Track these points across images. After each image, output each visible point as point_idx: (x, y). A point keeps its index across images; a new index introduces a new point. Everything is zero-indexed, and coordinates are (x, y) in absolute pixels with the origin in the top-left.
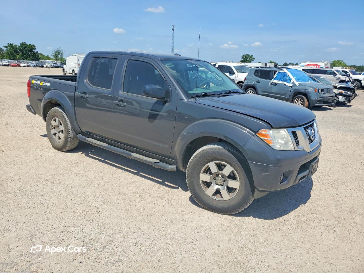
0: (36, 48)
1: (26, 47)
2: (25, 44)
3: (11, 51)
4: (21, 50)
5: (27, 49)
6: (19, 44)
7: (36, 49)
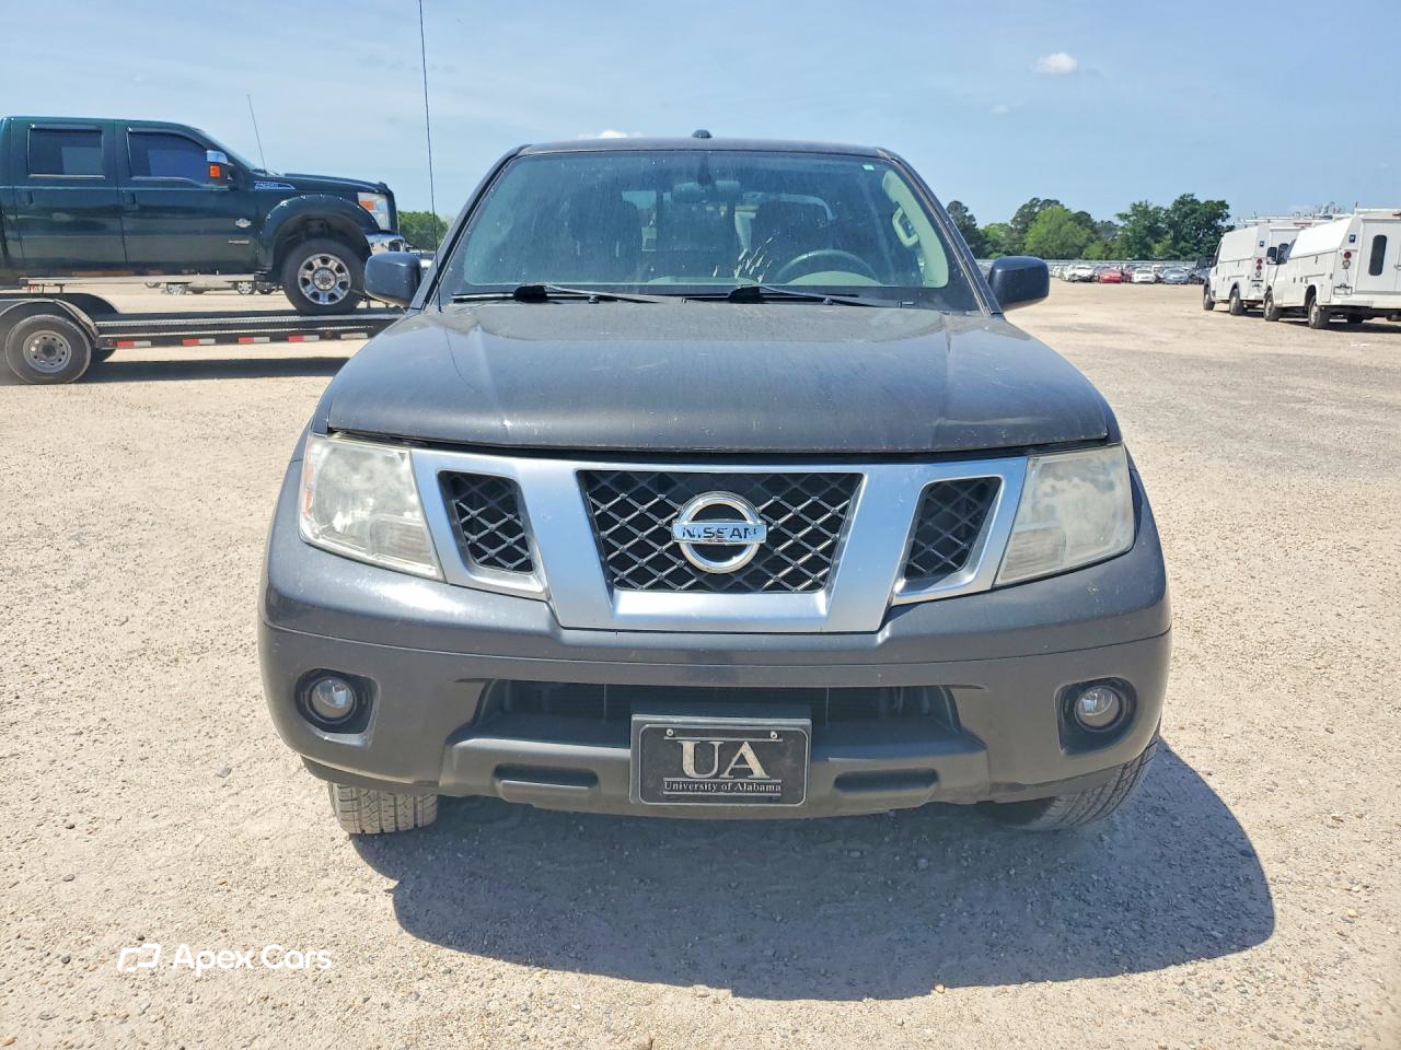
0: (1229, 212)
1: (1194, 211)
2: (1193, 201)
3: (1138, 229)
4: (1172, 225)
5: (1195, 218)
6: (1168, 204)
7: (1228, 216)
